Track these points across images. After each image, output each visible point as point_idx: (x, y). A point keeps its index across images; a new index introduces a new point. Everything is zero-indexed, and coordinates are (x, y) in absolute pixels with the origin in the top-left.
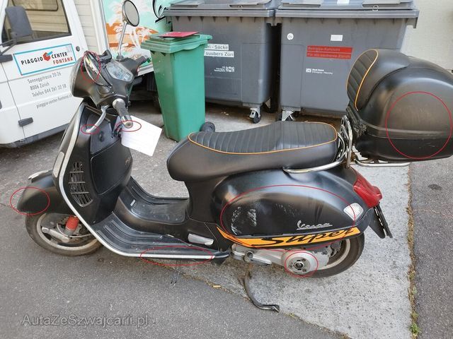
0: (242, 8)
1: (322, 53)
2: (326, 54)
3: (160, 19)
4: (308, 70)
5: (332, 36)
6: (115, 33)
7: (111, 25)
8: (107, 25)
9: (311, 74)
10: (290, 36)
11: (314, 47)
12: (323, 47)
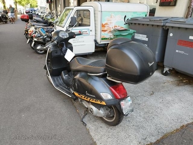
0: (154, 21)
1: (185, 44)
2: (186, 44)
3: (126, 24)
4: (177, 51)
5: (190, 36)
6: (105, 27)
7: (104, 24)
8: (102, 24)
9: (178, 53)
10: (171, 35)
11: (181, 41)
12: (185, 41)
